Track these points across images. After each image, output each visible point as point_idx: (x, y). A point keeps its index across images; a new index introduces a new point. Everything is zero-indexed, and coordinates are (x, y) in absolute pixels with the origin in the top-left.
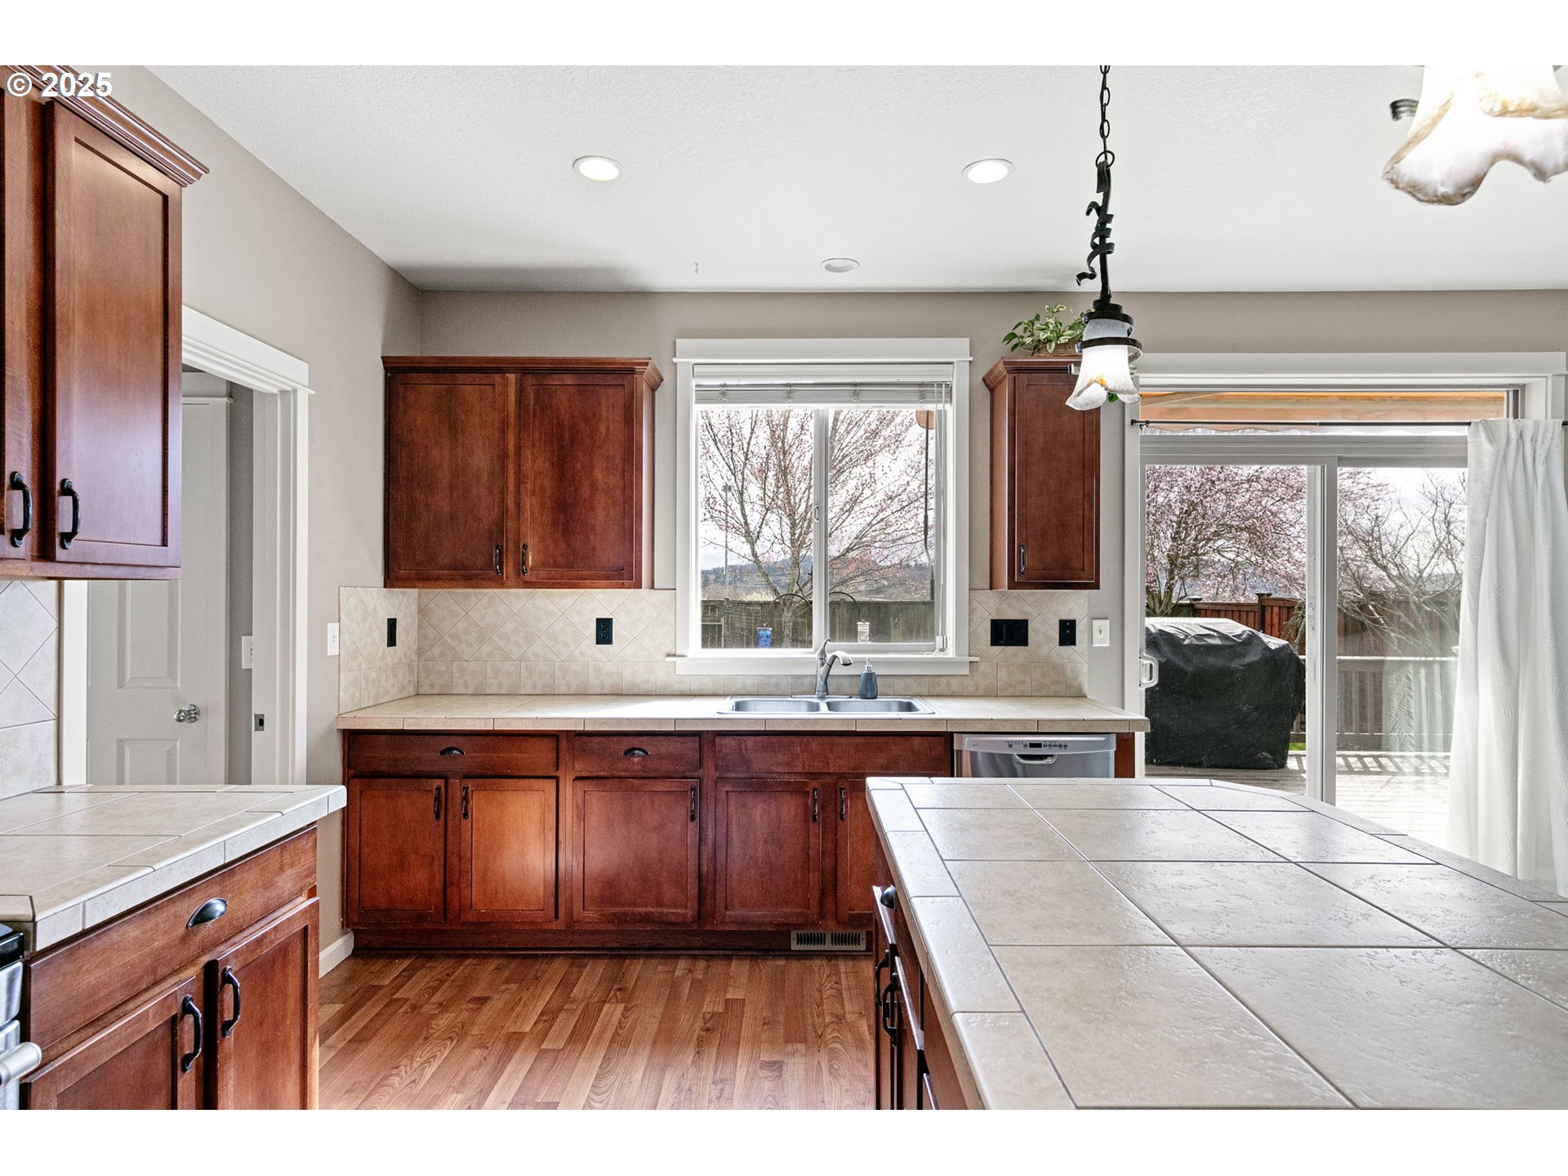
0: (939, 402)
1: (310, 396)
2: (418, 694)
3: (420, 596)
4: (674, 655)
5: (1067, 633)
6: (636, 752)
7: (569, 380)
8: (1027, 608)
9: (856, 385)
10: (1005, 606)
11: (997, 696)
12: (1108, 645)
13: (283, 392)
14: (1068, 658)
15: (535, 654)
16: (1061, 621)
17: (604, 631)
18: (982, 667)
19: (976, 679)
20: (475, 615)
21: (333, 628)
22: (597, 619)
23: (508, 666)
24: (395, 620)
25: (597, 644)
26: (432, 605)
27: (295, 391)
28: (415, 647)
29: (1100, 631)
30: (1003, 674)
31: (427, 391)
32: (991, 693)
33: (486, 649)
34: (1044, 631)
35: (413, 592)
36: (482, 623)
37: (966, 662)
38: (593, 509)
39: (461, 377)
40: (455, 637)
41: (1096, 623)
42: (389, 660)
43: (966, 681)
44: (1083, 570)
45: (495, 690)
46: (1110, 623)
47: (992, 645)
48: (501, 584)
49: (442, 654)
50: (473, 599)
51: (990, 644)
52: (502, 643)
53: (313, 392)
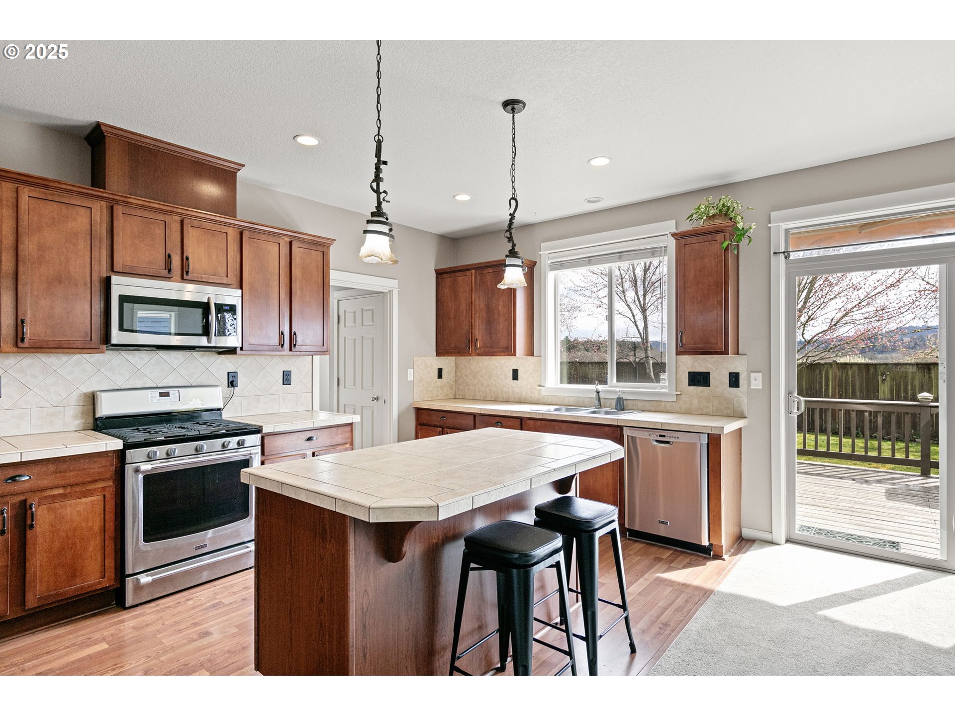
0: (660, 256)
1: (398, 291)
2: (455, 398)
3: (456, 359)
4: (541, 386)
5: (734, 380)
6: (499, 424)
7: (490, 270)
8: (709, 366)
9: (620, 253)
10: (696, 364)
11: (692, 414)
12: (761, 388)
13: (390, 291)
14: (735, 395)
15: (492, 384)
16: (730, 373)
17: (515, 375)
18: (683, 397)
19: (680, 404)
20: (472, 367)
21: (410, 371)
22: (513, 369)
23: (482, 388)
24: (442, 369)
25: (513, 380)
26: (459, 363)
27: (392, 290)
28: (453, 380)
29: (756, 380)
30: (695, 402)
31: (448, 280)
32: (688, 412)
33: (476, 381)
34: (720, 379)
35: (453, 358)
36: (474, 371)
37: (673, 395)
38: (499, 323)
39: (457, 274)
40: (466, 376)
41: (753, 375)
42: (439, 384)
43: (674, 404)
44: (717, 344)
45: (479, 398)
46: (762, 375)
47: (689, 385)
48: (470, 355)
49: (462, 383)
50: (472, 360)
51: (688, 385)
52: (481, 379)
53: (399, 290)
